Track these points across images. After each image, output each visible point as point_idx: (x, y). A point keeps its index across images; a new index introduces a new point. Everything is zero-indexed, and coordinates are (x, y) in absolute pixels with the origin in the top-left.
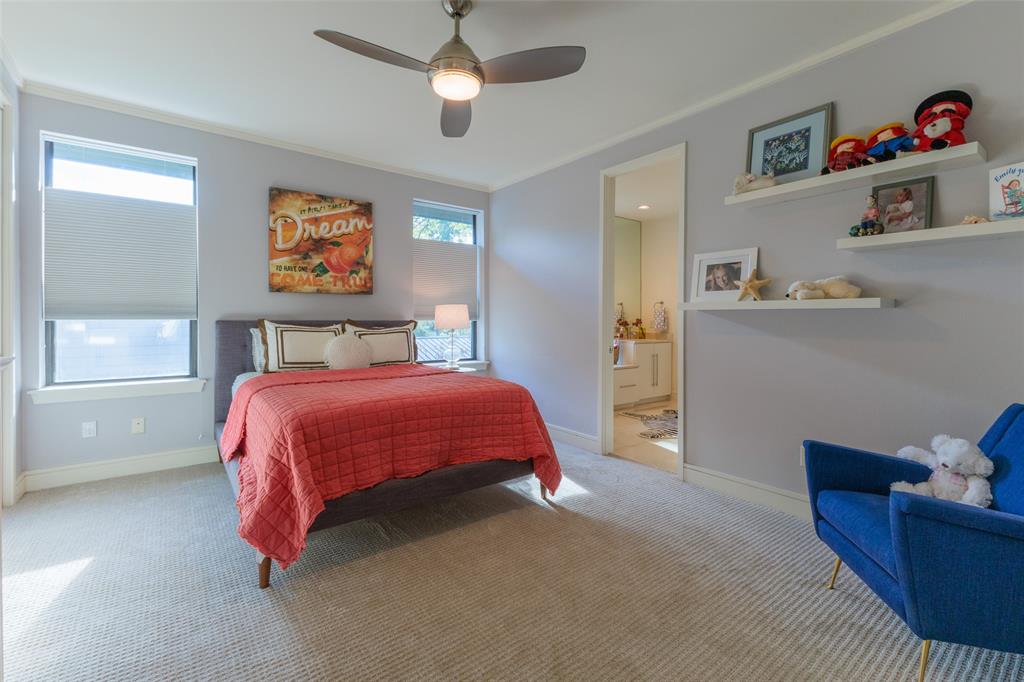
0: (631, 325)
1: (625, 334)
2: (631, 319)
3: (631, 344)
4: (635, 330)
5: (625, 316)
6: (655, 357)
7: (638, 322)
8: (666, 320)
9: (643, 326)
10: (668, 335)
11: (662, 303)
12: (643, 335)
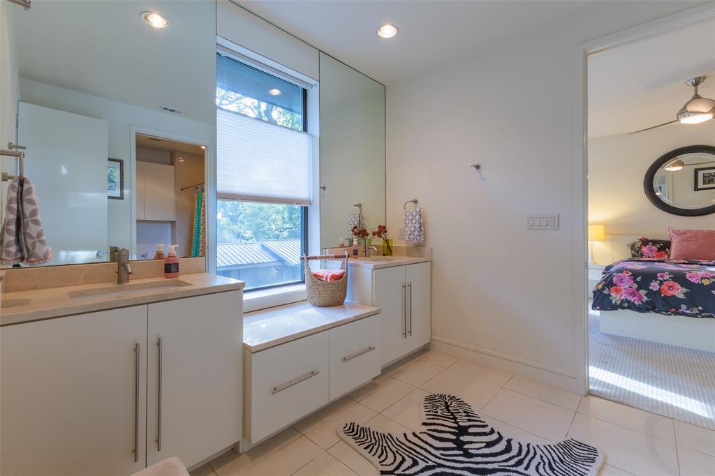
0: (370, 236)
1: (361, 249)
2: (371, 227)
3: (366, 268)
4: (377, 241)
5: (365, 222)
6: (407, 287)
7: (382, 230)
8: (422, 228)
9: (390, 235)
10: (427, 250)
11: (416, 202)
12: (388, 250)
